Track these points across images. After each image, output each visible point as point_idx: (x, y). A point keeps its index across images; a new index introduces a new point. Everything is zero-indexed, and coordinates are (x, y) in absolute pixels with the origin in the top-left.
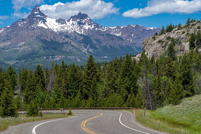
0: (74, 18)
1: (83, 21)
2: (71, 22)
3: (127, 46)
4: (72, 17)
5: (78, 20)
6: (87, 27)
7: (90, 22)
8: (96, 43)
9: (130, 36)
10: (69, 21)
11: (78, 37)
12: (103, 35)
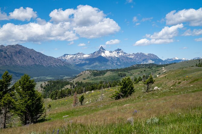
0: (116, 51)
1: (119, 52)
2: (115, 52)
3: (134, 62)
4: (115, 50)
5: (117, 51)
6: (120, 54)
7: (122, 52)
8: (121, 60)
9: (137, 57)
10: (114, 52)
11: (115, 58)
12: (125, 58)
